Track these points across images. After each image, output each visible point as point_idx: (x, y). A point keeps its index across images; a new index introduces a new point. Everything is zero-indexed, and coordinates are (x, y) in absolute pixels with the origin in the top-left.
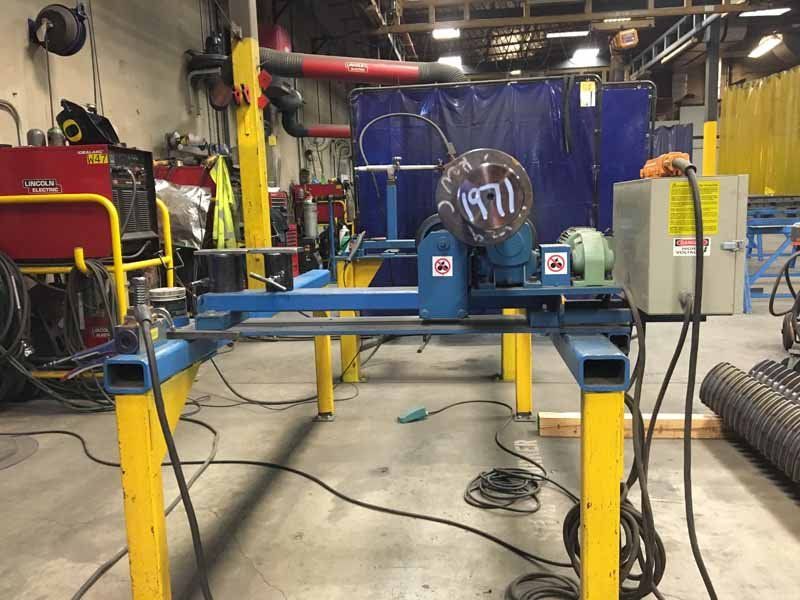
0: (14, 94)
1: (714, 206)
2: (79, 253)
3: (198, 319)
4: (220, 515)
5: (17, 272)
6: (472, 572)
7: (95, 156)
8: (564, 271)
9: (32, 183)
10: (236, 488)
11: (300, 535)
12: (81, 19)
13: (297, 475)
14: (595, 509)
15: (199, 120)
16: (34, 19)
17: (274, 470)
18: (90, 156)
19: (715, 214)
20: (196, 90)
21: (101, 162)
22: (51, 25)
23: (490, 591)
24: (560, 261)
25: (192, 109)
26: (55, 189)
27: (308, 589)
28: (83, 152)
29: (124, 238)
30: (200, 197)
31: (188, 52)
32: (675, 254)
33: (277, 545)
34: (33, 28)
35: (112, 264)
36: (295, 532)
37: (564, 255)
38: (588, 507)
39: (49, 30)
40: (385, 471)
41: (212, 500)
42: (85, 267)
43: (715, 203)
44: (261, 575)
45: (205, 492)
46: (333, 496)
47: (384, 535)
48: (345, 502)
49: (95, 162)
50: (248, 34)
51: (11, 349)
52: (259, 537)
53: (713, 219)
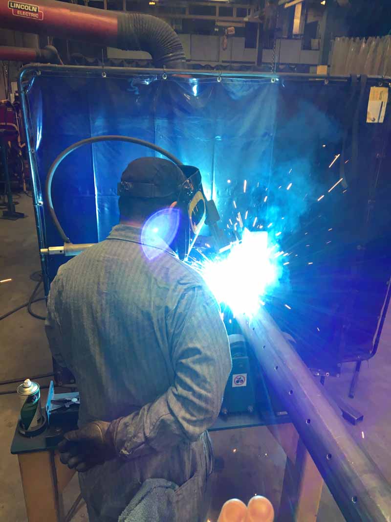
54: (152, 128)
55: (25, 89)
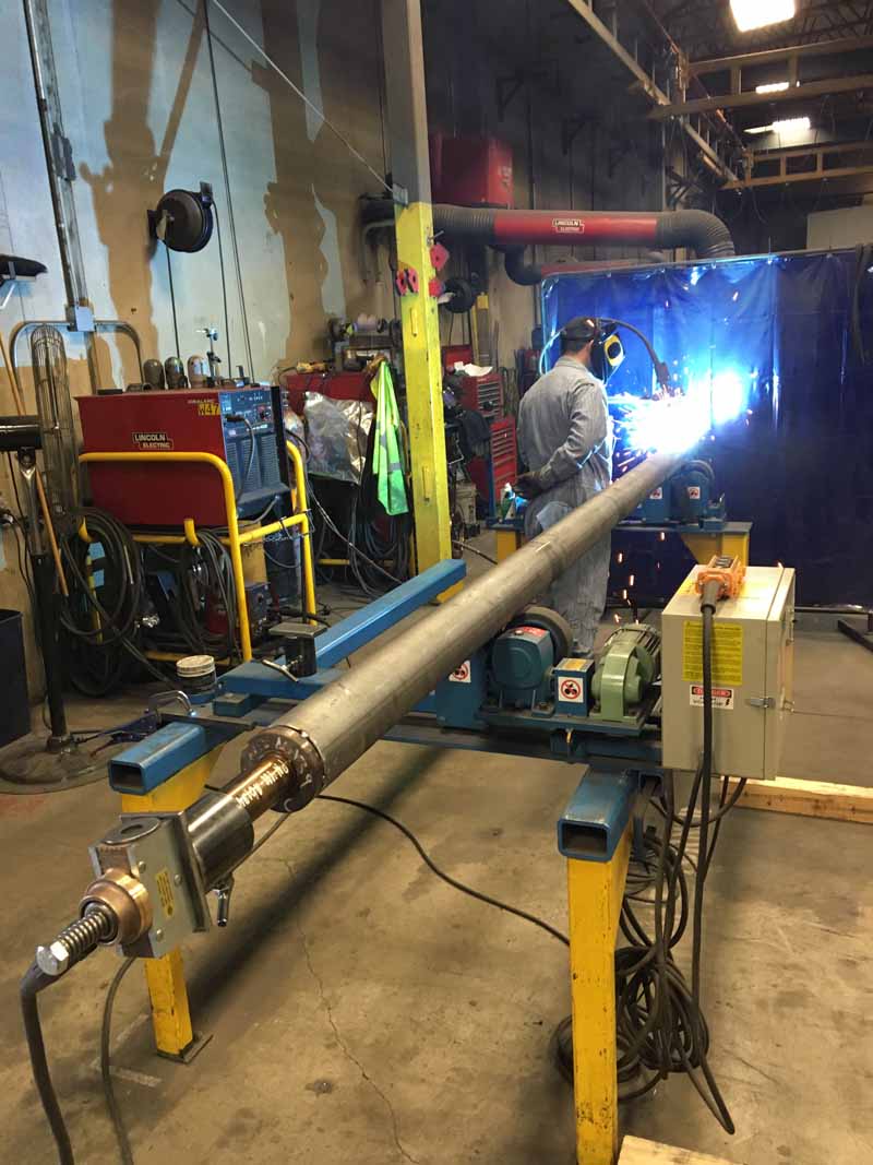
0: (133, 310)
1: (737, 652)
2: (190, 525)
3: (215, 704)
4: (294, 871)
5: (129, 539)
6: (533, 993)
7: (207, 406)
8: (580, 699)
9: (142, 438)
10: (324, 836)
11: (366, 913)
12: (206, 206)
13: (394, 826)
14: (582, 981)
15: (379, 289)
16: (154, 209)
17: (372, 815)
18: (201, 406)
19: (737, 663)
20: (374, 248)
21: (214, 413)
22: (172, 219)
23: (541, 1023)
24: (575, 687)
25: (368, 277)
26: (166, 445)
27: (347, 984)
28: (194, 401)
29: (242, 501)
30: (359, 416)
31: (362, 197)
32: (692, 703)
33: (338, 921)
34: (153, 219)
35: (227, 535)
36: (361, 909)
37: (580, 681)
38: (575, 978)
39: (169, 224)
40: (497, 833)
41: (292, 849)
42: (196, 539)
43: (738, 650)
44: (308, 957)
45: (288, 837)
46: (423, 861)
47: (457, 926)
48: (432, 873)
49: (207, 414)
50: (414, 198)
51: (125, 629)
52: (322, 907)
53: (735, 667)
54: (650, 321)
55: (546, 294)
